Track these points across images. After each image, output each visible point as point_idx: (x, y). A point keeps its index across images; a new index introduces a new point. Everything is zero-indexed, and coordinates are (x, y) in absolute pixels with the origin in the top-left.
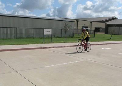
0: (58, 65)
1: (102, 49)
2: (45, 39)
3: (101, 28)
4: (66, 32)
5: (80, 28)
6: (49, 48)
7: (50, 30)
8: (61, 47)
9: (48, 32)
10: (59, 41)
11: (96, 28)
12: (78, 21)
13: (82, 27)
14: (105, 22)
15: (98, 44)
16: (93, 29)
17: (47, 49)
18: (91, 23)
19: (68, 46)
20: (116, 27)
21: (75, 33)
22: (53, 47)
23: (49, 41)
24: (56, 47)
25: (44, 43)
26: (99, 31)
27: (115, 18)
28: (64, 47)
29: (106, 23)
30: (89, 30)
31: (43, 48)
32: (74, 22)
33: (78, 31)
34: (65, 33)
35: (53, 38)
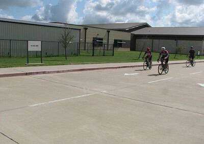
0: (52, 102)
1: (126, 74)
2: (29, 59)
3: (125, 41)
4: (65, 47)
5: (89, 40)
6: (37, 73)
7: (39, 43)
8: (58, 72)
9: (34, 46)
10: (54, 62)
11: (116, 41)
12: (86, 29)
13: (94, 38)
14: (130, 30)
15: (119, 67)
16: (112, 42)
17: (33, 76)
18: (109, 32)
19: (68, 71)
20: (148, 40)
21: (82, 48)
22: (44, 73)
23: (36, 61)
24: (49, 73)
25: (29, 66)
26: (120, 45)
27: (146, 26)
28: (63, 72)
29: (132, 33)
30: (104, 44)
31: (26, 74)
32: (80, 30)
33: (86, 45)
34: (64, 49)
35: (43, 57)
